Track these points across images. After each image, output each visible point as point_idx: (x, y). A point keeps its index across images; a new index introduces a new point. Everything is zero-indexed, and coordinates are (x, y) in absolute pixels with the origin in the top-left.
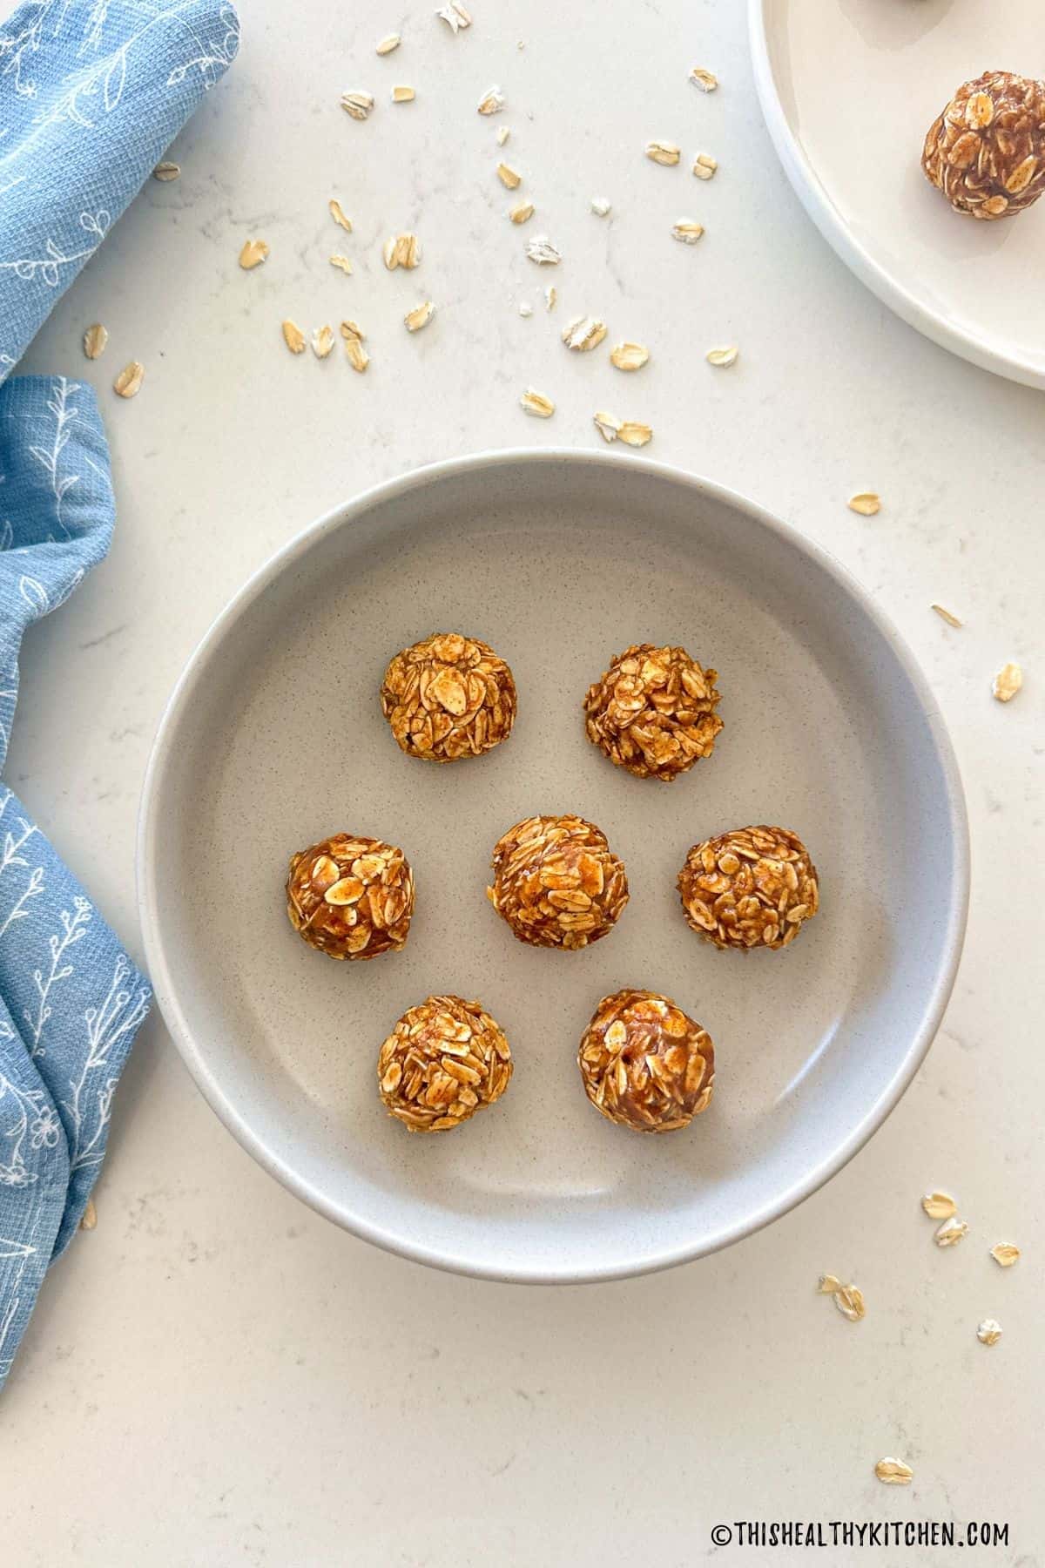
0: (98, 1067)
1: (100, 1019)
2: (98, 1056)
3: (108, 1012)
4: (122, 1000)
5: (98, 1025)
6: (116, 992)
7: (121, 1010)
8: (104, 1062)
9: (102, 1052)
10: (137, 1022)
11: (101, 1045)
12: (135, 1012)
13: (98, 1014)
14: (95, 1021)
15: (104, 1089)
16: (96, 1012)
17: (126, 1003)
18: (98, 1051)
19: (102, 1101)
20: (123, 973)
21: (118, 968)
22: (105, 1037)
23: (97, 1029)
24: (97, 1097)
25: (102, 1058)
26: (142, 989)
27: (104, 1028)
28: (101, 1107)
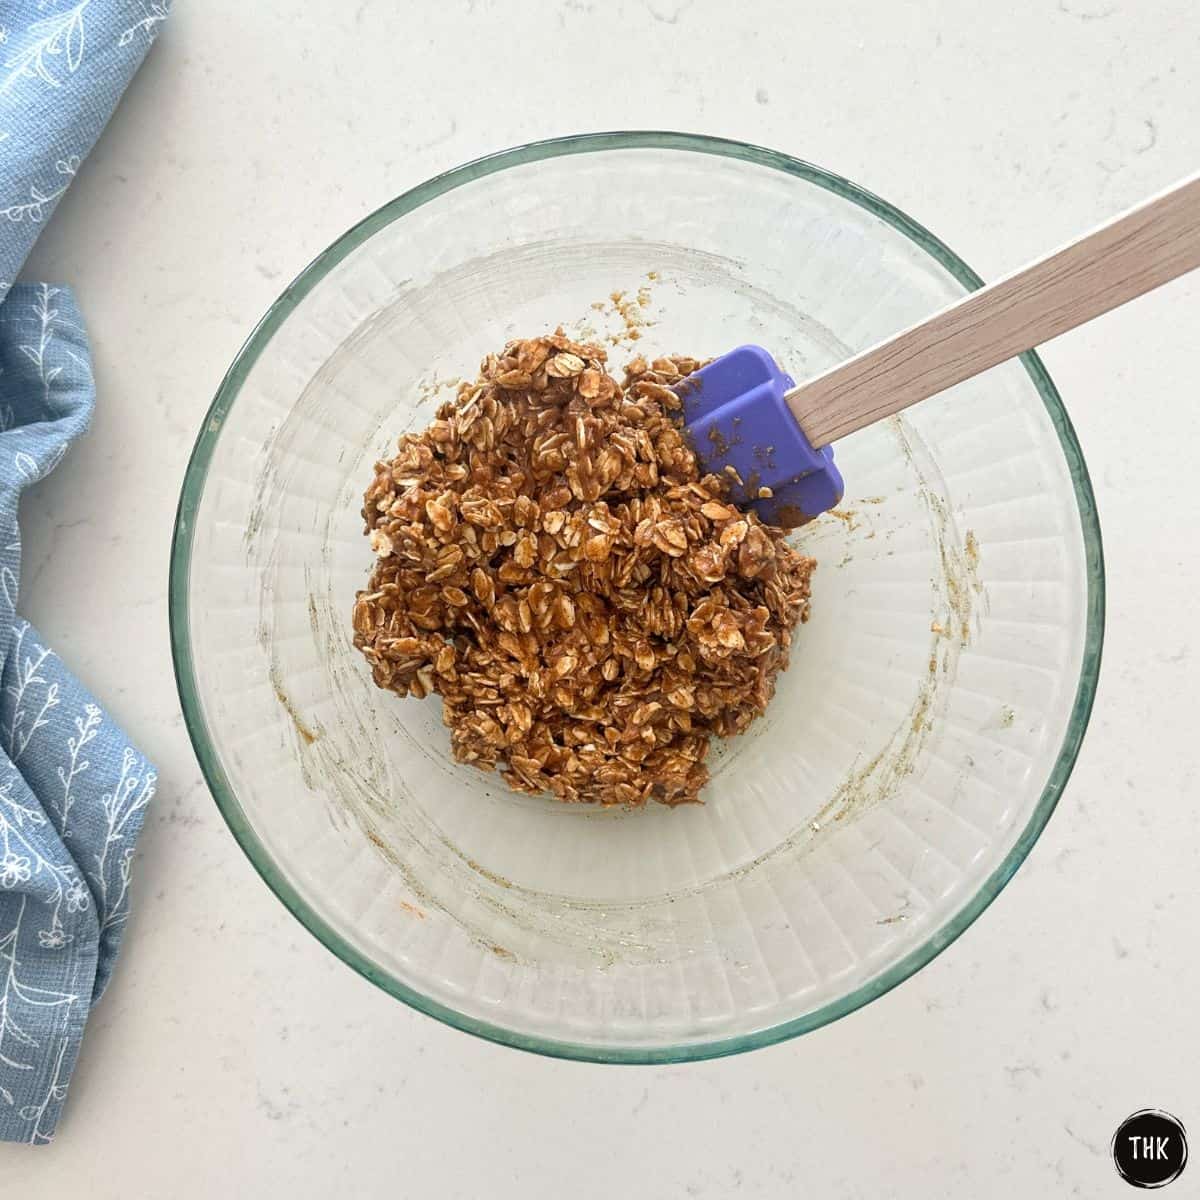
0: (118, 840)
1: (114, 801)
2: (116, 831)
3: (120, 795)
4: (131, 785)
5: (113, 807)
6: (126, 779)
7: (130, 793)
8: (121, 836)
9: (119, 828)
10: (144, 802)
11: (117, 823)
12: (143, 794)
13: (112, 799)
14: (111, 804)
15: (124, 858)
16: (110, 796)
17: (134, 787)
18: (115, 828)
19: (122, 869)
20: (131, 763)
21: (125, 759)
22: (121, 815)
23: (112, 811)
24: (118, 866)
25: (119, 833)
26: (148, 775)
27: (118, 809)
28: (122, 872)
